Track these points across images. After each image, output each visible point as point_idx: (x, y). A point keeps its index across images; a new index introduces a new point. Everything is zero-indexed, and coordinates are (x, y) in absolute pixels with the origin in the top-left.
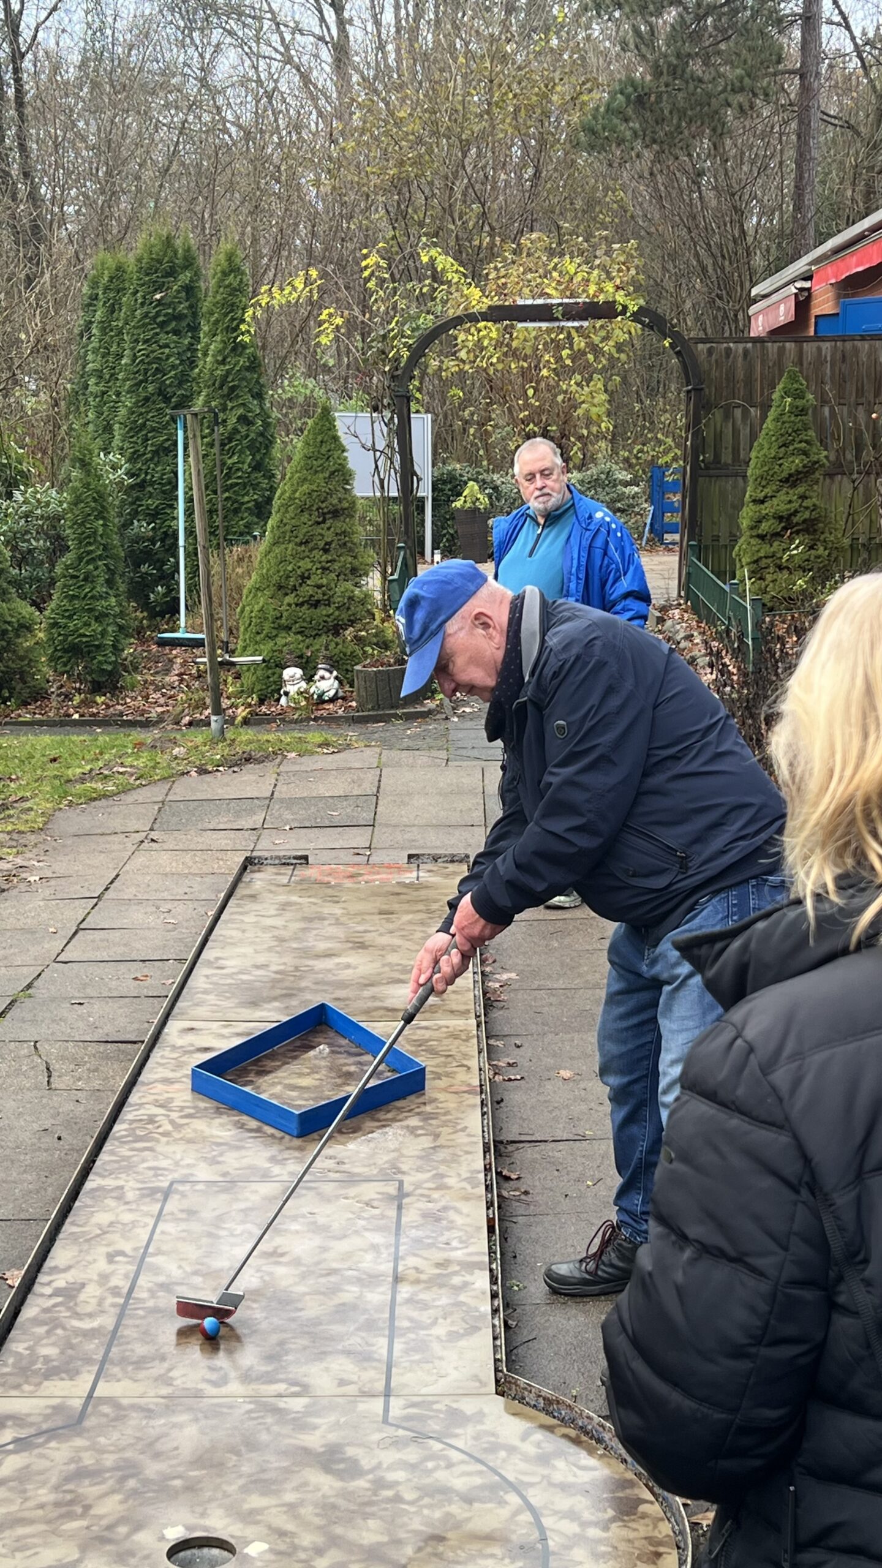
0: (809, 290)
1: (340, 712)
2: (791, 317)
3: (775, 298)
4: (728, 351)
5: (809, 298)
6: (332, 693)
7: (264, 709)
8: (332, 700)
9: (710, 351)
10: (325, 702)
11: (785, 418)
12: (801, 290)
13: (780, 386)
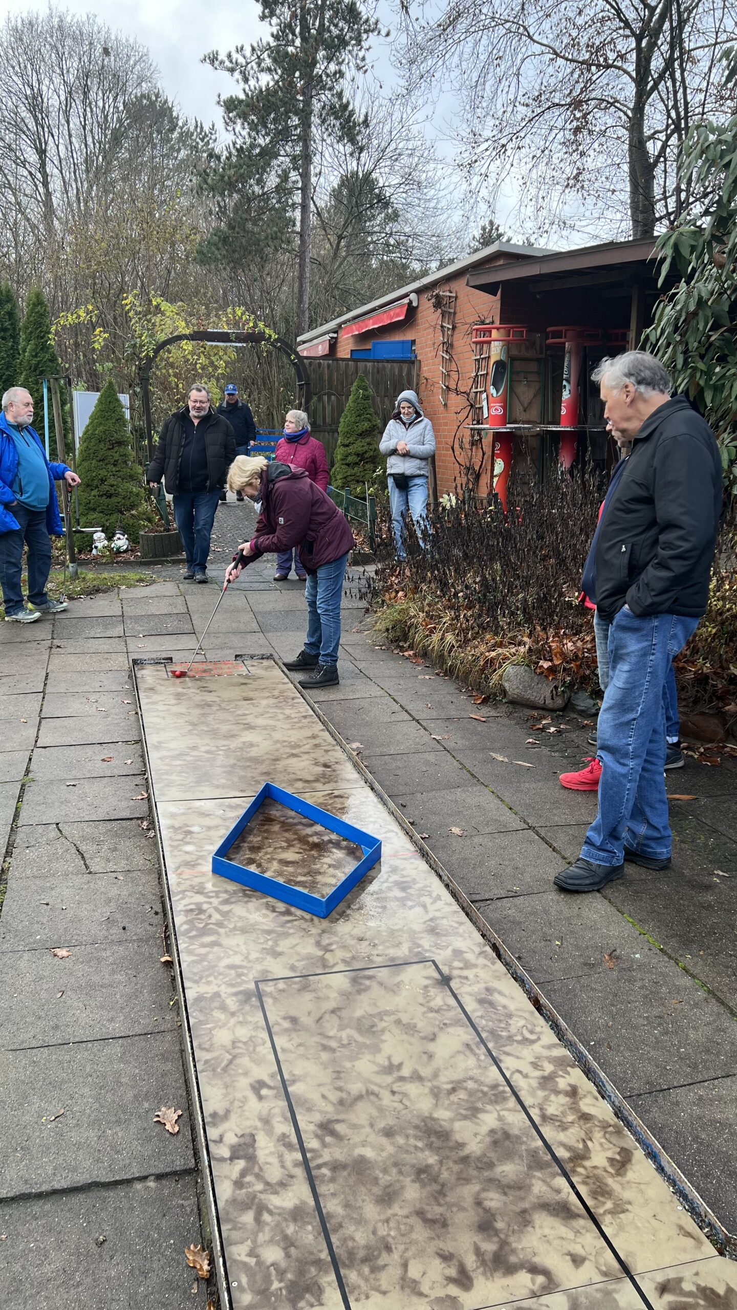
0: (336, 338)
1: (132, 558)
2: (326, 352)
3: (315, 342)
4: (320, 364)
5: (336, 343)
6: (125, 547)
7: (83, 556)
8: (126, 551)
9: (310, 364)
10: (121, 552)
11: (359, 401)
12: (332, 338)
13: (355, 384)
